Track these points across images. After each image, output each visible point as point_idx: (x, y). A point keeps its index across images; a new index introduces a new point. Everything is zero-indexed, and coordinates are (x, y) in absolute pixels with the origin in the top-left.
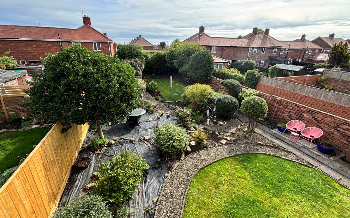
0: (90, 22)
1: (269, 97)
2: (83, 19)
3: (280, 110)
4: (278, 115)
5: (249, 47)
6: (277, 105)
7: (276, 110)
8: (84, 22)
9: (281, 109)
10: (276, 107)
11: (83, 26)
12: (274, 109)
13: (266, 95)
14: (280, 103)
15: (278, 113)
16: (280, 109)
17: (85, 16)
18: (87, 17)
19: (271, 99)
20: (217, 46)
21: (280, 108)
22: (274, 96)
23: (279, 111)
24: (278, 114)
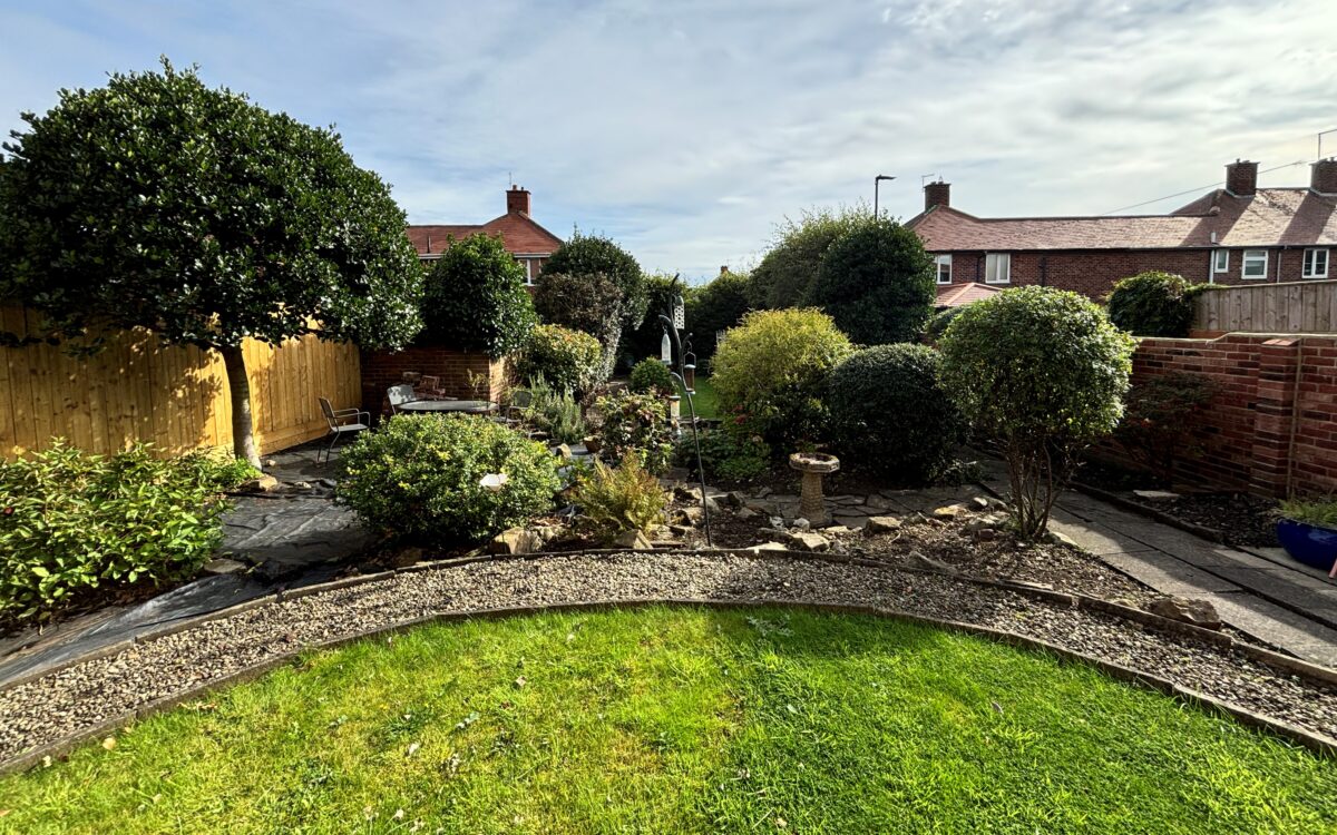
0: (526, 204)
1: (1213, 355)
2: (509, 198)
3: (1312, 423)
4: (1303, 466)
5: (1209, 251)
6: (1276, 392)
7: (1275, 429)
8: (510, 206)
9: (1319, 417)
10: (1274, 402)
11: (506, 216)
12: (1259, 427)
13: (1190, 345)
14: (1304, 370)
15: (1304, 450)
16: (1309, 415)
17: (515, 187)
18: (519, 189)
19: (1234, 364)
20: (1014, 254)
21: (1309, 406)
22: (1245, 340)
23: (1305, 435)
24: (1306, 459)
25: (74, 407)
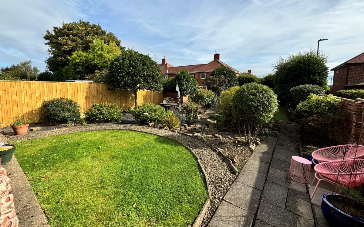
0: (219, 57)
2: (214, 56)
18: (217, 54)
25: (117, 99)
